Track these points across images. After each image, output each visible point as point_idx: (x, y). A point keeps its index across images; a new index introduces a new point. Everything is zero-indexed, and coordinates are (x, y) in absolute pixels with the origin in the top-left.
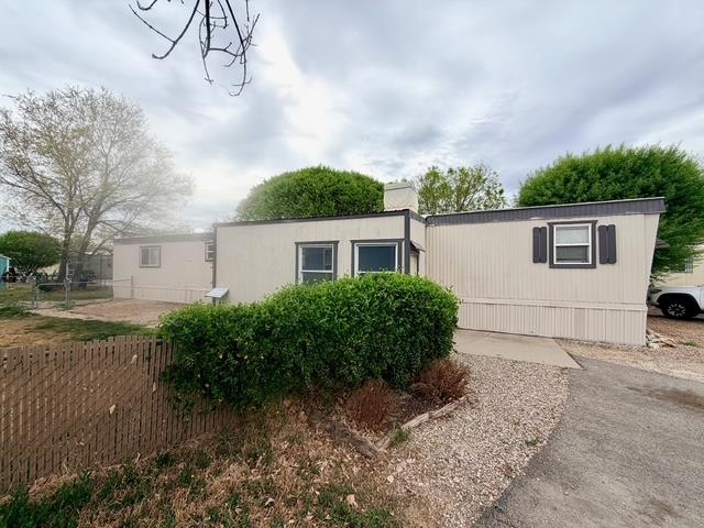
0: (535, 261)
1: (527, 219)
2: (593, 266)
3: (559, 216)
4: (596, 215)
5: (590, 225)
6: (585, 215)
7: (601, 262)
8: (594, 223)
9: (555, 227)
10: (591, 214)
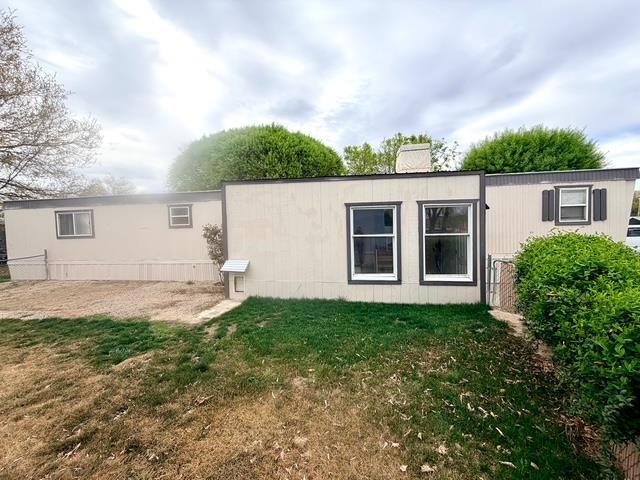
0: (543, 220)
1: (538, 182)
2: (589, 223)
3: (564, 181)
4: (592, 180)
5: (587, 189)
6: (585, 180)
7: (595, 220)
8: (590, 186)
9: (561, 189)
10: (588, 180)
